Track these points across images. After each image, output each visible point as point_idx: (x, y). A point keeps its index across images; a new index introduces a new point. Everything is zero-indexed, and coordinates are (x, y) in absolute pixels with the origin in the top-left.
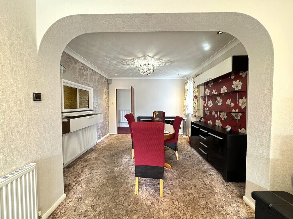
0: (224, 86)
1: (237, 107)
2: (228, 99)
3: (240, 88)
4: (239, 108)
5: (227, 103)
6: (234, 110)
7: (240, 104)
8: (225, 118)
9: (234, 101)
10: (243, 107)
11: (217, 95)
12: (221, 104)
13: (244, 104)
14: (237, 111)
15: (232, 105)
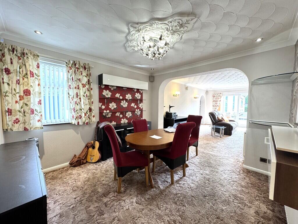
0: (129, 94)
1: (138, 108)
2: (133, 103)
3: (140, 98)
4: (139, 108)
5: (131, 105)
6: (136, 110)
7: (140, 107)
8: (131, 116)
9: (137, 104)
10: (141, 108)
11: (123, 100)
12: (126, 106)
13: (142, 106)
14: (139, 110)
15: (136, 107)
